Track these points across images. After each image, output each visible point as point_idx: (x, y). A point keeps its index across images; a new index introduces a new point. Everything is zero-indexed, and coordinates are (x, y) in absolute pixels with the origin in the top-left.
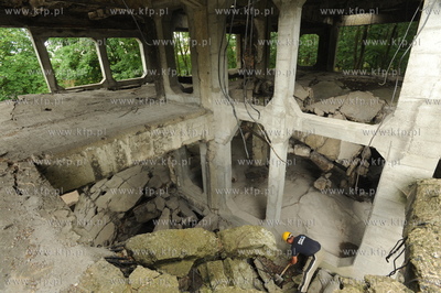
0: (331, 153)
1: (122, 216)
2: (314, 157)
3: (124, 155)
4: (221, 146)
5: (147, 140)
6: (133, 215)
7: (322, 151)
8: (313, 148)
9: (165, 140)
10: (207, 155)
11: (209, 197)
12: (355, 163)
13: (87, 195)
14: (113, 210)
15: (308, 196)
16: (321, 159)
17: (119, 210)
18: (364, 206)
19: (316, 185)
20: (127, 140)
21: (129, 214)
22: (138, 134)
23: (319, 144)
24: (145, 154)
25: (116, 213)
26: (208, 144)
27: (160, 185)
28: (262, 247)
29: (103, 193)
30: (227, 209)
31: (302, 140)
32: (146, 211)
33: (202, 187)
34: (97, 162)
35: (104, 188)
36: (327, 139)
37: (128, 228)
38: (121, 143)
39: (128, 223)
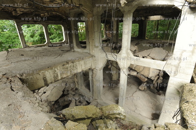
0: (146, 74)
1: (53, 103)
2: (139, 76)
3: (57, 75)
4: (99, 71)
5: (67, 68)
6: (59, 102)
7: (142, 73)
8: (138, 72)
9: (75, 68)
10: (92, 75)
11: (93, 94)
12: (156, 78)
13: (37, 94)
14: (49, 100)
15: (137, 93)
16: (142, 77)
17: (52, 100)
18: (161, 97)
19: (140, 88)
20: (59, 68)
21: (57, 102)
22: (63, 65)
23: (141, 70)
24: (66, 74)
25: (50, 102)
26: (92, 70)
27: (71, 89)
28: (119, 114)
29: (45, 93)
30: (101, 99)
31: (133, 68)
32: (64, 100)
33: (90, 90)
34: (45, 78)
35: (45, 91)
36: (144, 67)
37: (56, 108)
38: (56, 69)
39: (57, 106)
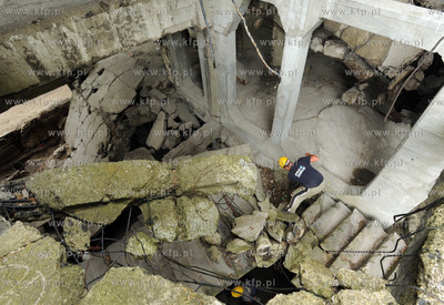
0: (373, 57)
1: (114, 117)
2: (350, 60)
3: (75, 48)
4: (222, 37)
6: (125, 117)
7: (362, 52)
8: (351, 46)
12: (404, 73)
13: (78, 92)
14: (106, 110)
15: (332, 109)
16: (358, 63)
17: (112, 111)
19: (345, 97)
21: (122, 116)
22: (89, 15)
23: (360, 41)
24: (106, 47)
25: (109, 114)
26: (205, 32)
27: (157, 84)
28: (235, 184)
29: (95, 90)
30: (229, 118)
31: (338, 34)
32: (139, 114)
33: (202, 88)
34: (34, 57)
35: (95, 84)
36: (372, 36)
37: (120, 130)
39: (121, 127)
